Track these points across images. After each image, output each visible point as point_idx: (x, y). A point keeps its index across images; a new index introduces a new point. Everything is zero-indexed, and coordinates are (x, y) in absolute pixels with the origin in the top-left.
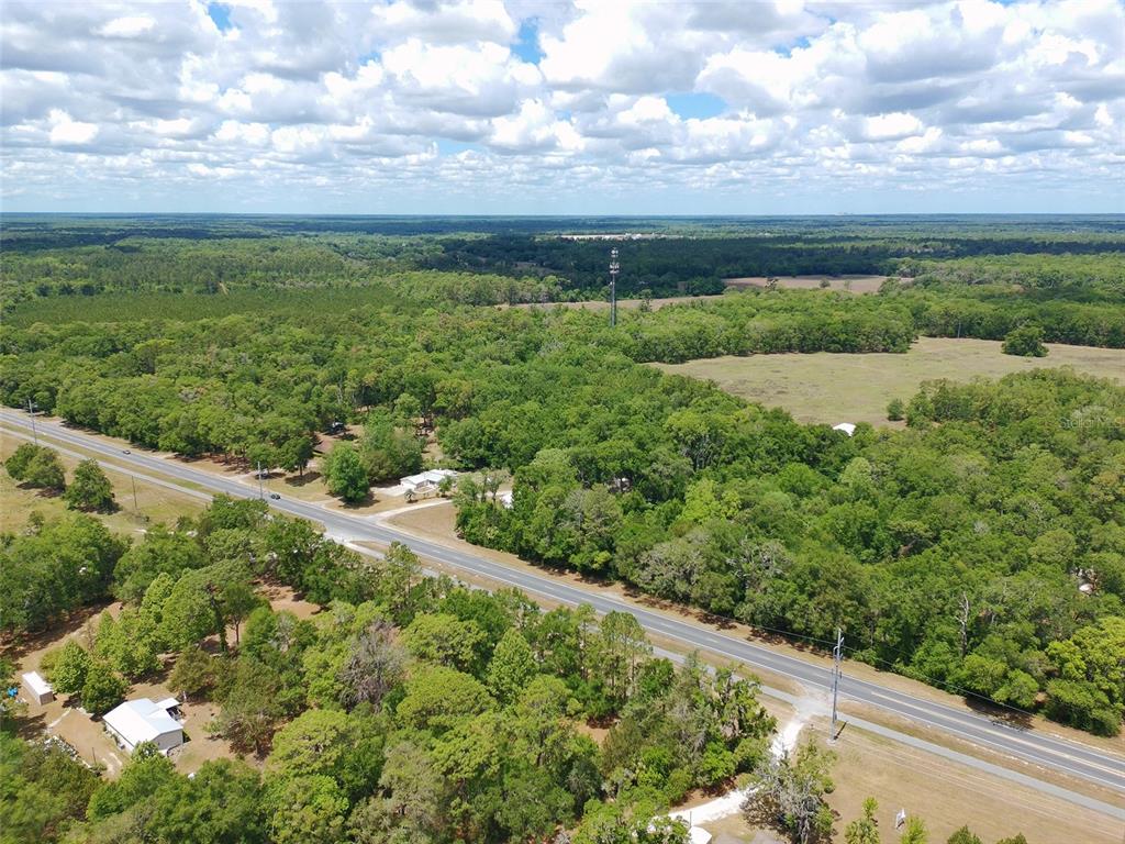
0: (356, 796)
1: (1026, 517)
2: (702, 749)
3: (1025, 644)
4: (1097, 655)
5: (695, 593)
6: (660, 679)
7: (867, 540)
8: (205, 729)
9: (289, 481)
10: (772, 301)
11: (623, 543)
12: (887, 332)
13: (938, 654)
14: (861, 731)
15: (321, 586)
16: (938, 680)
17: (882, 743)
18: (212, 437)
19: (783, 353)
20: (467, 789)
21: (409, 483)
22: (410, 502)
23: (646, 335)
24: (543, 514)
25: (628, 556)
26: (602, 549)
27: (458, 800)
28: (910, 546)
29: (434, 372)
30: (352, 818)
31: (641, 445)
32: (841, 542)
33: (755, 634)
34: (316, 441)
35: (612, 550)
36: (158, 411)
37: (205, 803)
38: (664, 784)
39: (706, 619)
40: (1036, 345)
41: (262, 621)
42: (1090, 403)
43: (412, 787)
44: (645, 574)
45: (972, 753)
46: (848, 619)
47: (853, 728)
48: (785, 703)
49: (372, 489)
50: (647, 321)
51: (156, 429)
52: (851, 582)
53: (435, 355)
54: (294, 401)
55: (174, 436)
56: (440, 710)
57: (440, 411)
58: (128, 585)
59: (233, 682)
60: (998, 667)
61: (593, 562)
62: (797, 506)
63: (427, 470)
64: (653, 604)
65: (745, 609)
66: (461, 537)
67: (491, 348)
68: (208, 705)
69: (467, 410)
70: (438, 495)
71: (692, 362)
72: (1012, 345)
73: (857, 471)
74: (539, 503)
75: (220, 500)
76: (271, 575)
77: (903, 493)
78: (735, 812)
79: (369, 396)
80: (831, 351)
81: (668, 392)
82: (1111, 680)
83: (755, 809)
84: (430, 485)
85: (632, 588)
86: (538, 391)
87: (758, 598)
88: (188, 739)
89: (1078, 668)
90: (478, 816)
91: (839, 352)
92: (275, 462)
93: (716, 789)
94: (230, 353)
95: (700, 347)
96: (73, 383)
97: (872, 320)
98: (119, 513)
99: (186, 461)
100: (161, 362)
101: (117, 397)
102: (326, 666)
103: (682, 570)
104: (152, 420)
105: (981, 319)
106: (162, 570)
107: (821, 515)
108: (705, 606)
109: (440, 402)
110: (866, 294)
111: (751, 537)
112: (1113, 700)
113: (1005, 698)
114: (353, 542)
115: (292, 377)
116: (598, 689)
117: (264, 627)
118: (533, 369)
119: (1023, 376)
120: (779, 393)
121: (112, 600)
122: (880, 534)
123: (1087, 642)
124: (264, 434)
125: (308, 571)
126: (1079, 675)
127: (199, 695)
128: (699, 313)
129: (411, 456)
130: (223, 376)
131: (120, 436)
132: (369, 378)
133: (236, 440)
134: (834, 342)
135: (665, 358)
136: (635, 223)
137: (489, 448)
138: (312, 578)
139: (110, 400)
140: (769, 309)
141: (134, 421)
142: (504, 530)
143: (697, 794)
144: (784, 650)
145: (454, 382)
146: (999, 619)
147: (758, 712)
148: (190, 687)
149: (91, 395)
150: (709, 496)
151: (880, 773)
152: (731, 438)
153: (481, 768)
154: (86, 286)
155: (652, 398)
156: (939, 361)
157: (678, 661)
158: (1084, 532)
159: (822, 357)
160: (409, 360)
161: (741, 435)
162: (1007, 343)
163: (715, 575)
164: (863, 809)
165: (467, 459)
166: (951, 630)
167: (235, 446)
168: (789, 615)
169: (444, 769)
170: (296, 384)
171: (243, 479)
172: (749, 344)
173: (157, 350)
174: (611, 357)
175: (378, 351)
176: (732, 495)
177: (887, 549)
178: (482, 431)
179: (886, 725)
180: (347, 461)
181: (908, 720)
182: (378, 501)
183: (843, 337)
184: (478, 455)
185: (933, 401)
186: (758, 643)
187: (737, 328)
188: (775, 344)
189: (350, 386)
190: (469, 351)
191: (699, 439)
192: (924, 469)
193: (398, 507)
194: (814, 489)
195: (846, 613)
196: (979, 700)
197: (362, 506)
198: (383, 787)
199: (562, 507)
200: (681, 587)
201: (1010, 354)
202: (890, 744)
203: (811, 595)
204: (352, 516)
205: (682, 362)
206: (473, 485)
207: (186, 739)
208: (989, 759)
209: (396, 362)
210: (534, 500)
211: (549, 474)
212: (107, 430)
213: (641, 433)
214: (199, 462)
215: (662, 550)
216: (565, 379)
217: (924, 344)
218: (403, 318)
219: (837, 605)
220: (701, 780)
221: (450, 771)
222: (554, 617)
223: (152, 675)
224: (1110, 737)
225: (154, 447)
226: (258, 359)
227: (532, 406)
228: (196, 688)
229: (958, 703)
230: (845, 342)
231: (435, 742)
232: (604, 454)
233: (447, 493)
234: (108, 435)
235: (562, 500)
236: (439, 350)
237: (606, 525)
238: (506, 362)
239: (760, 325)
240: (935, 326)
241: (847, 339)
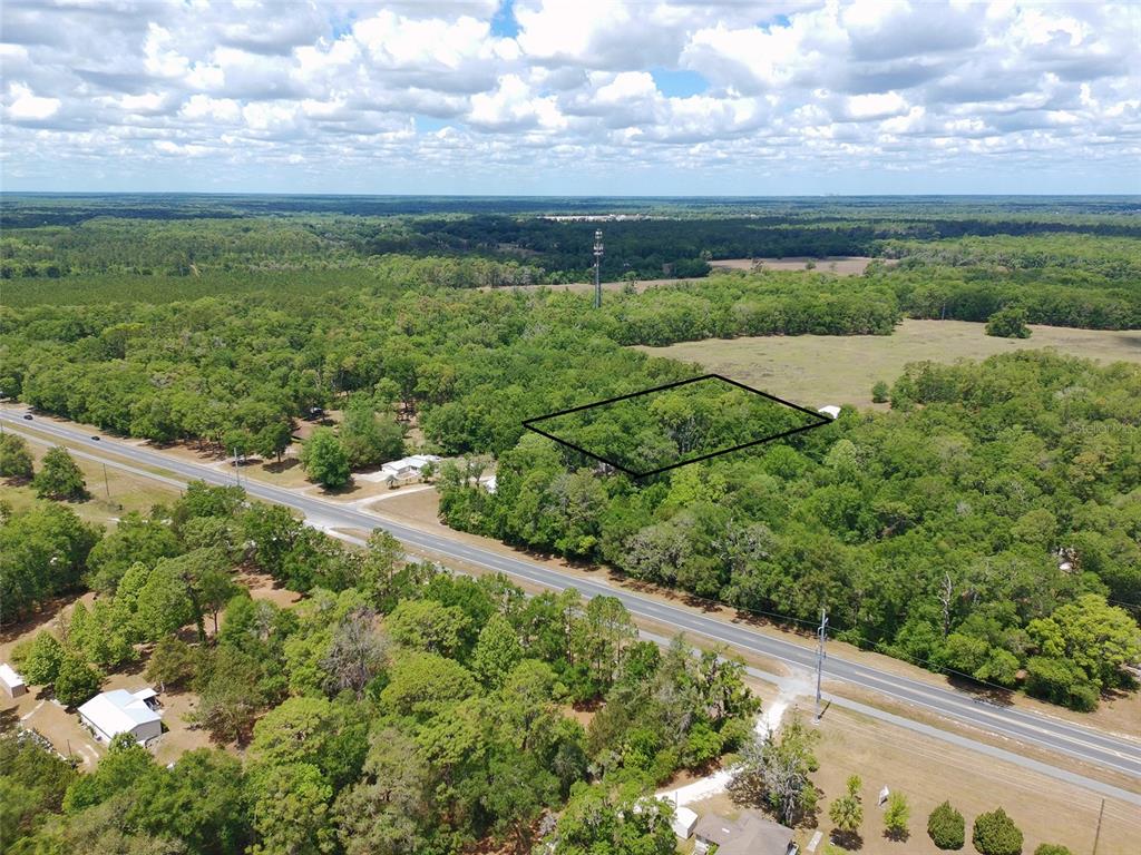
0: (340, 783)
1: (1008, 498)
2: (688, 730)
3: (1006, 623)
4: (1076, 632)
5: (681, 576)
6: (646, 661)
7: (851, 521)
8: (183, 719)
9: (267, 467)
10: (757, 284)
11: (609, 527)
12: (872, 314)
13: (921, 634)
14: (845, 710)
15: (301, 573)
16: (921, 659)
17: (865, 721)
18: (186, 424)
19: (768, 335)
20: (453, 774)
21: (391, 469)
22: (392, 488)
23: (631, 318)
24: (527, 499)
25: (614, 540)
26: (587, 533)
27: (443, 785)
28: (894, 527)
29: (415, 355)
30: (336, 806)
31: (626, 429)
32: (826, 524)
33: (741, 616)
34: (294, 427)
35: (597, 534)
36: (130, 396)
37: (185, 793)
38: (650, 766)
39: (692, 602)
40: (1019, 326)
41: (241, 610)
42: (1072, 383)
43: (397, 773)
44: (631, 558)
45: (955, 731)
46: (832, 600)
47: (838, 708)
48: (770, 684)
49: (353, 475)
50: (632, 303)
51: (127, 416)
52: (836, 563)
53: (416, 338)
54: (270, 386)
55: (146, 422)
56: (424, 696)
57: (422, 396)
58: (103, 574)
59: (212, 671)
60: (980, 645)
61: (578, 547)
62: (782, 489)
63: (409, 456)
64: (638, 588)
65: (730, 592)
66: (444, 523)
67: (473, 331)
68: (187, 695)
69: (450, 395)
70: (420, 480)
71: (677, 346)
72: (996, 326)
73: (843, 452)
74: (524, 488)
75: (196, 488)
76: (250, 563)
77: (887, 475)
78: (720, 791)
79: (349, 381)
80: (815, 334)
81: (653, 375)
82: (1089, 656)
83: (740, 789)
84: (412, 471)
85: (618, 572)
86: (521, 375)
87: (744, 580)
88: (167, 730)
89: (1057, 645)
90: (463, 801)
91: (825, 334)
92: (252, 448)
93: (702, 769)
94: (203, 337)
95: (686, 331)
96: (40, 368)
97: (857, 302)
98: (91, 501)
99: (160, 448)
100: (131, 346)
101: (86, 382)
102: (308, 654)
103: (668, 554)
104: (123, 406)
105: (966, 300)
106: (136, 559)
107: (805, 498)
108: (691, 589)
109: (422, 386)
110: (851, 276)
111: (736, 520)
112: (1091, 676)
113: (986, 676)
114: (334, 529)
115: (268, 361)
116: (584, 673)
117: (243, 616)
118: (516, 352)
119: (1006, 358)
120: (764, 375)
121: (84, 590)
122: (864, 516)
123: (1066, 620)
124: (240, 420)
125: (287, 559)
126: (1059, 651)
127: (177, 685)
128: (684, 296)
129: (393, 441)
130: (196, 361)
131: (90, 423)
132: (349, 362)
133: (211, 426)
134: (819, 324)
135: (650, 342)
136: (619, 203)
137: (472, 432)
138: (291, 565)
139: (78, 386)
140: (755, 291)
141: (104, 408)
142: (488, 516)
143: (682, 774)
144: (769, 632)
145: (436, 366)
146: (981, 598)
147: (743, 693)
148: (168, 677)
149: (58, 381)
150: (694, 479)
151: (863, 752)
152: (717, 422)
153: (466, 753)
154: (52, 268)
155: (637, 382)
156: (923, 343)
157: (664, 644)
158: (1065, 512)
159: (808, 341)
160: (389, 344)
161: (727, 418)
162: (991, 325)
163: (700, 559)
164: (847, 787)
165: (450, 444)
166: (934, 610)
167: (210, 433)
168: (774, 597)
169: (429, 755)
170: (272, 368)
171: (223, 466)
172: (734, 326)
173: (127, 334)
174: (595, 341)
175: (358, 334)
176: (717, 478)
177: (871, 531)
178: (465, 416)
179: (870, 704)
180: (326, 447)
181: (890, 698)
182: (360, 488)
183: (828, 319)
184: (460, 441)
185: (917, 383)
186: (743, 625)
187: (723, 311)
188: (761, 326)
189: (329, 370)
190: (450, 334)
191: (685, 422)
192: (908, 451)
193: (379, 493)
194: (799, 471)
195: (830, 594)
196: (961, 679)
197: (343, 493)
198: (367, 774)
199: (546, 492)
200: (667, 570)
201: (994, 335)
202: (873, 723)
203: (796, 577)
204: (333, 503)
205: (668, 345)
206: (455, 470)
207: (164, 729)
208: (970, 736)
209: (375, 345)
210: (519, 485)
211: (533, 459)
212: (76, 417)
213: (626, 417)
214: (173, 449)
215: (647, 534)
216: (549, 363)
217: (908, 326)
218: (384, 301)
219: (821, 586)
220: (686, 761)
221: (435, 756)
222: (539, 602)
223: (128, 665)
224: (1088, 712)
225: (126, 434)
226: (233, 343)
227: (515, 390)
228: (174, 678)
229: (940, 681)
230: (831, 324)
231: (422, 729)
232: (589, 438)
233: (429, 479)
234: (78, 421)
235: (546, 484)
236: (420, 334)
237: (591, 509)
238: (488, 345)
239: (745, 307)
240: (920, 307)
241: (832, 322)
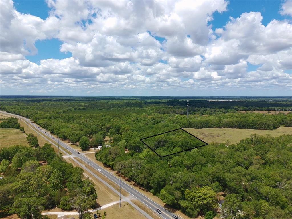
9: (77, 145)
12: (266, 124)
18: (65, 135)
22: (95, 151)
23: (191, 121)
24: (105, 152)
25: (116, 163)
26: (113, 161)
33: (134, 184)
39: (127, 180)
47: (130, 205)
61: (110, 164)
64: (119, 176)
66: (96, 158)
80: (248, 129)
89: (189, 197)
95: (206, 125)
109: (121, 131)
114: (74, 158)
126: (189, 199)
129: (101, 141)
134: (249, 126)
144: (136, 188)
154: (84, 108)
159: (244, 130)
171: (69, 145)
172: (221, 125)
179: (138, 206)
182: (89, 150)
183: (252, 125)
186: (131, 186)
187: (219, 121)
188: (230, 125)
191: (160, 141)
193: (91, 152)
199: (109, 151)
202: (133, 209)
204: (81, 153)
205: (200, 128)
214: (65, 141)
215: (122, 162)
229: (163, 204)
240: (287, 123)
241: (253, 125)
